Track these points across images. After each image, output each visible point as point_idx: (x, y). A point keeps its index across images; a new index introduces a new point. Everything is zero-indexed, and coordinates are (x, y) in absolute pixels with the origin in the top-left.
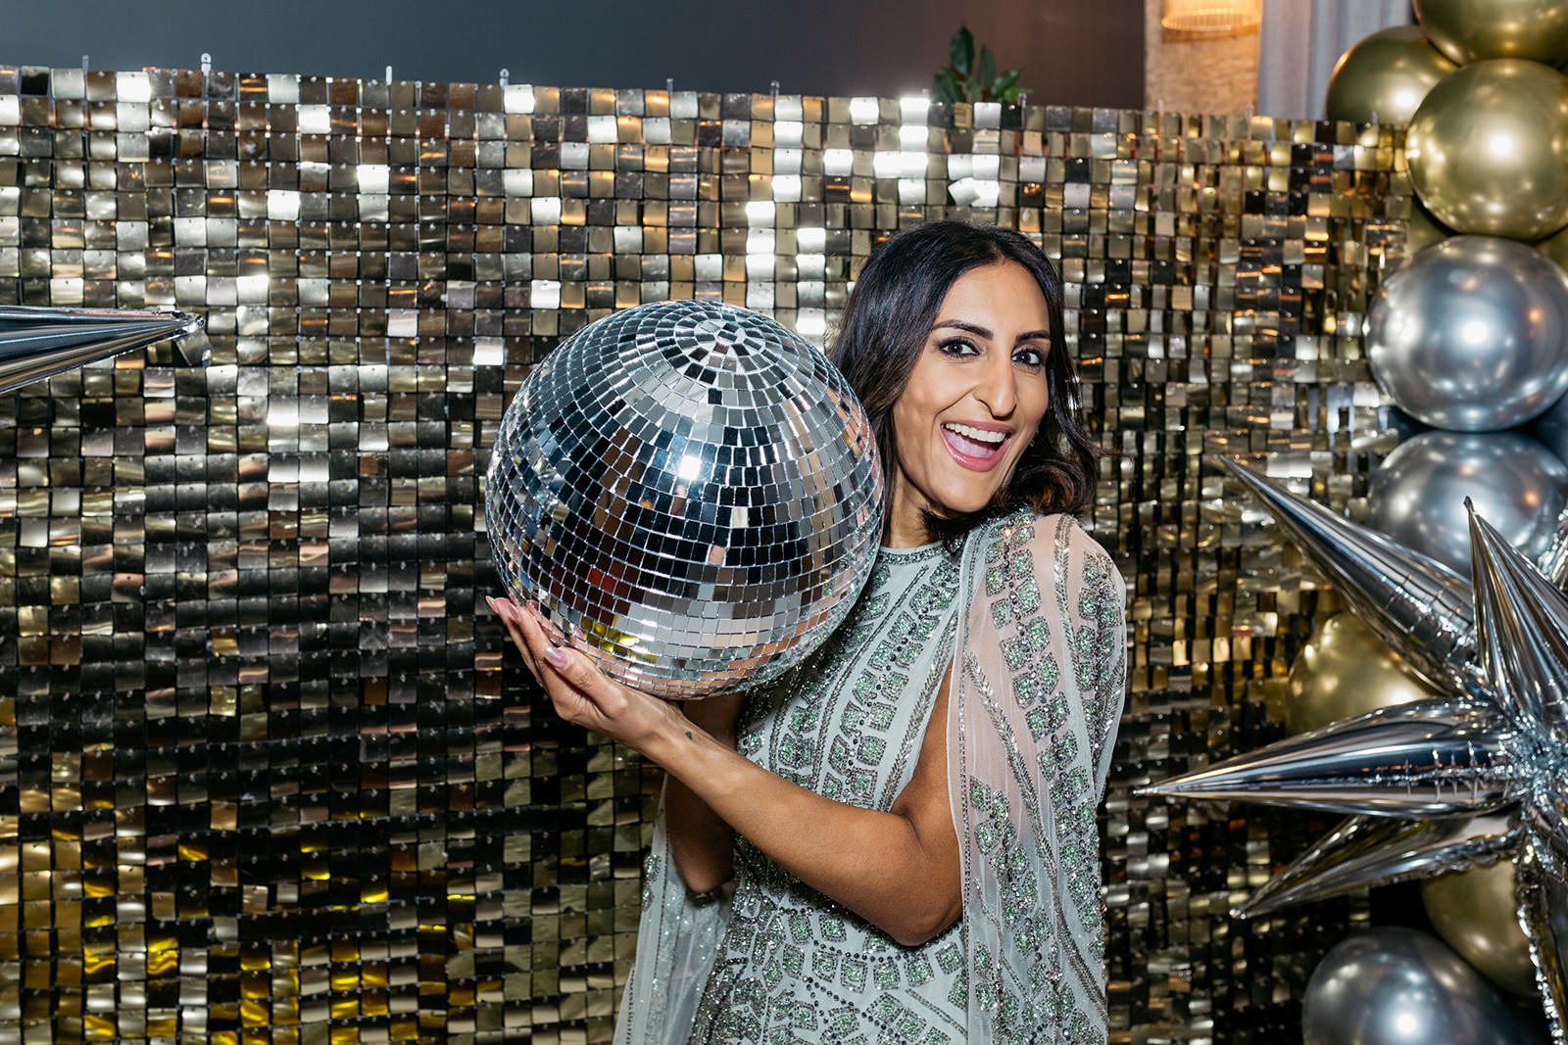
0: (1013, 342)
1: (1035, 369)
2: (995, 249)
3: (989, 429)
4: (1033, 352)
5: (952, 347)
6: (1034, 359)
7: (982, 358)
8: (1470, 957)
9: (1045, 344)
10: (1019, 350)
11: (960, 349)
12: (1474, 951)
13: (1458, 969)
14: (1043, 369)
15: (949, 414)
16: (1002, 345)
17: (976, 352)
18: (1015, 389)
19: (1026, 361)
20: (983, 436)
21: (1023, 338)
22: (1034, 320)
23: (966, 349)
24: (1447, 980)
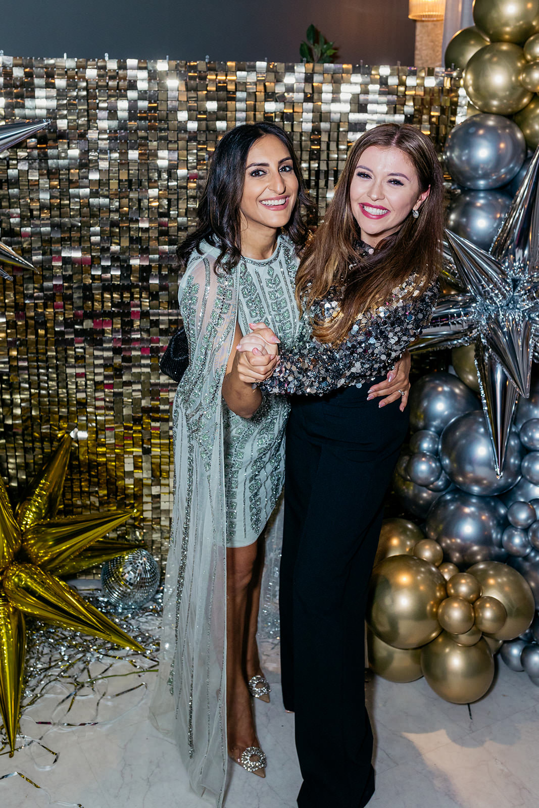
0: (277, 165)
1: (289, 173)
2: (261, 132)
3: (278, 199)
4: (287, 167)
5: (256, 173)
6: (288, 169)
7: (268, 175)
8: (466, 383)
9: (290, 162)
10: (281, 167)
11: (259, 173)
12: (468, 381)
13: (461, 387)
14: (293, 171)
15: (261, 197)
16: (273, 167)
17: (265, 173)
18: (283, 182)
19: (285, 170)
20: (276, 202)
21: (281, 162)
22: (283, 154)
23: (261, 173)
24: (457, 391)
